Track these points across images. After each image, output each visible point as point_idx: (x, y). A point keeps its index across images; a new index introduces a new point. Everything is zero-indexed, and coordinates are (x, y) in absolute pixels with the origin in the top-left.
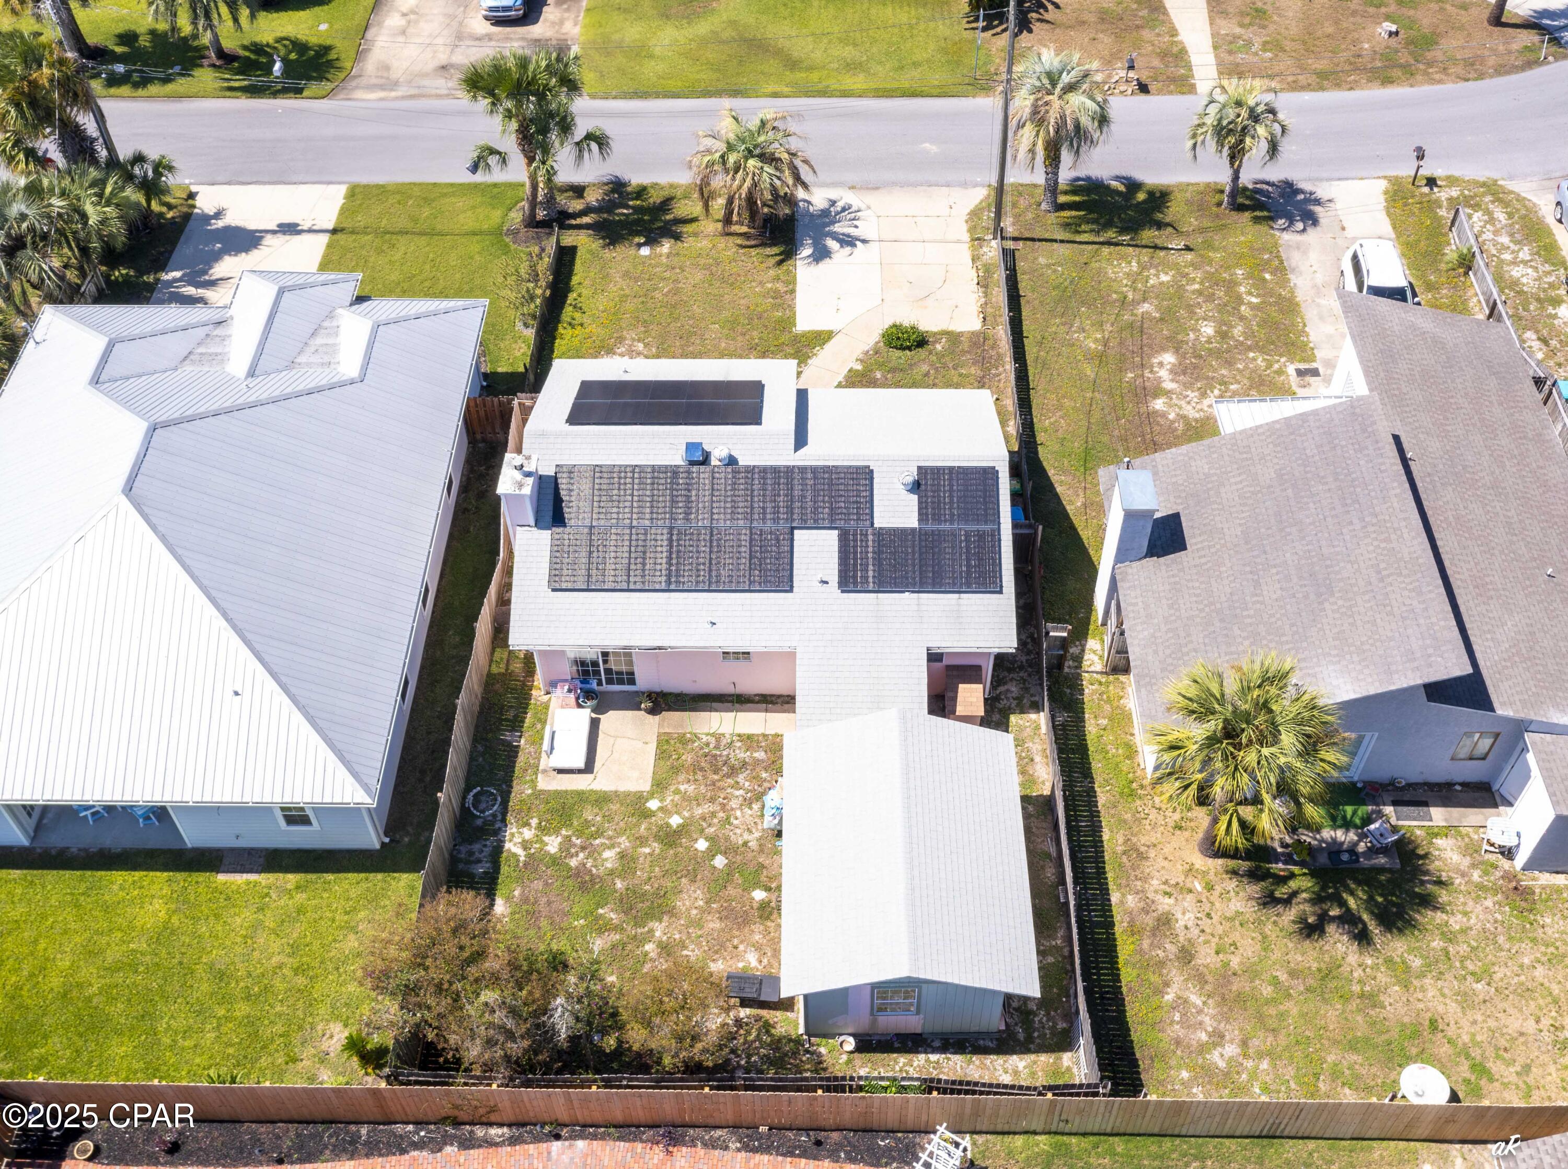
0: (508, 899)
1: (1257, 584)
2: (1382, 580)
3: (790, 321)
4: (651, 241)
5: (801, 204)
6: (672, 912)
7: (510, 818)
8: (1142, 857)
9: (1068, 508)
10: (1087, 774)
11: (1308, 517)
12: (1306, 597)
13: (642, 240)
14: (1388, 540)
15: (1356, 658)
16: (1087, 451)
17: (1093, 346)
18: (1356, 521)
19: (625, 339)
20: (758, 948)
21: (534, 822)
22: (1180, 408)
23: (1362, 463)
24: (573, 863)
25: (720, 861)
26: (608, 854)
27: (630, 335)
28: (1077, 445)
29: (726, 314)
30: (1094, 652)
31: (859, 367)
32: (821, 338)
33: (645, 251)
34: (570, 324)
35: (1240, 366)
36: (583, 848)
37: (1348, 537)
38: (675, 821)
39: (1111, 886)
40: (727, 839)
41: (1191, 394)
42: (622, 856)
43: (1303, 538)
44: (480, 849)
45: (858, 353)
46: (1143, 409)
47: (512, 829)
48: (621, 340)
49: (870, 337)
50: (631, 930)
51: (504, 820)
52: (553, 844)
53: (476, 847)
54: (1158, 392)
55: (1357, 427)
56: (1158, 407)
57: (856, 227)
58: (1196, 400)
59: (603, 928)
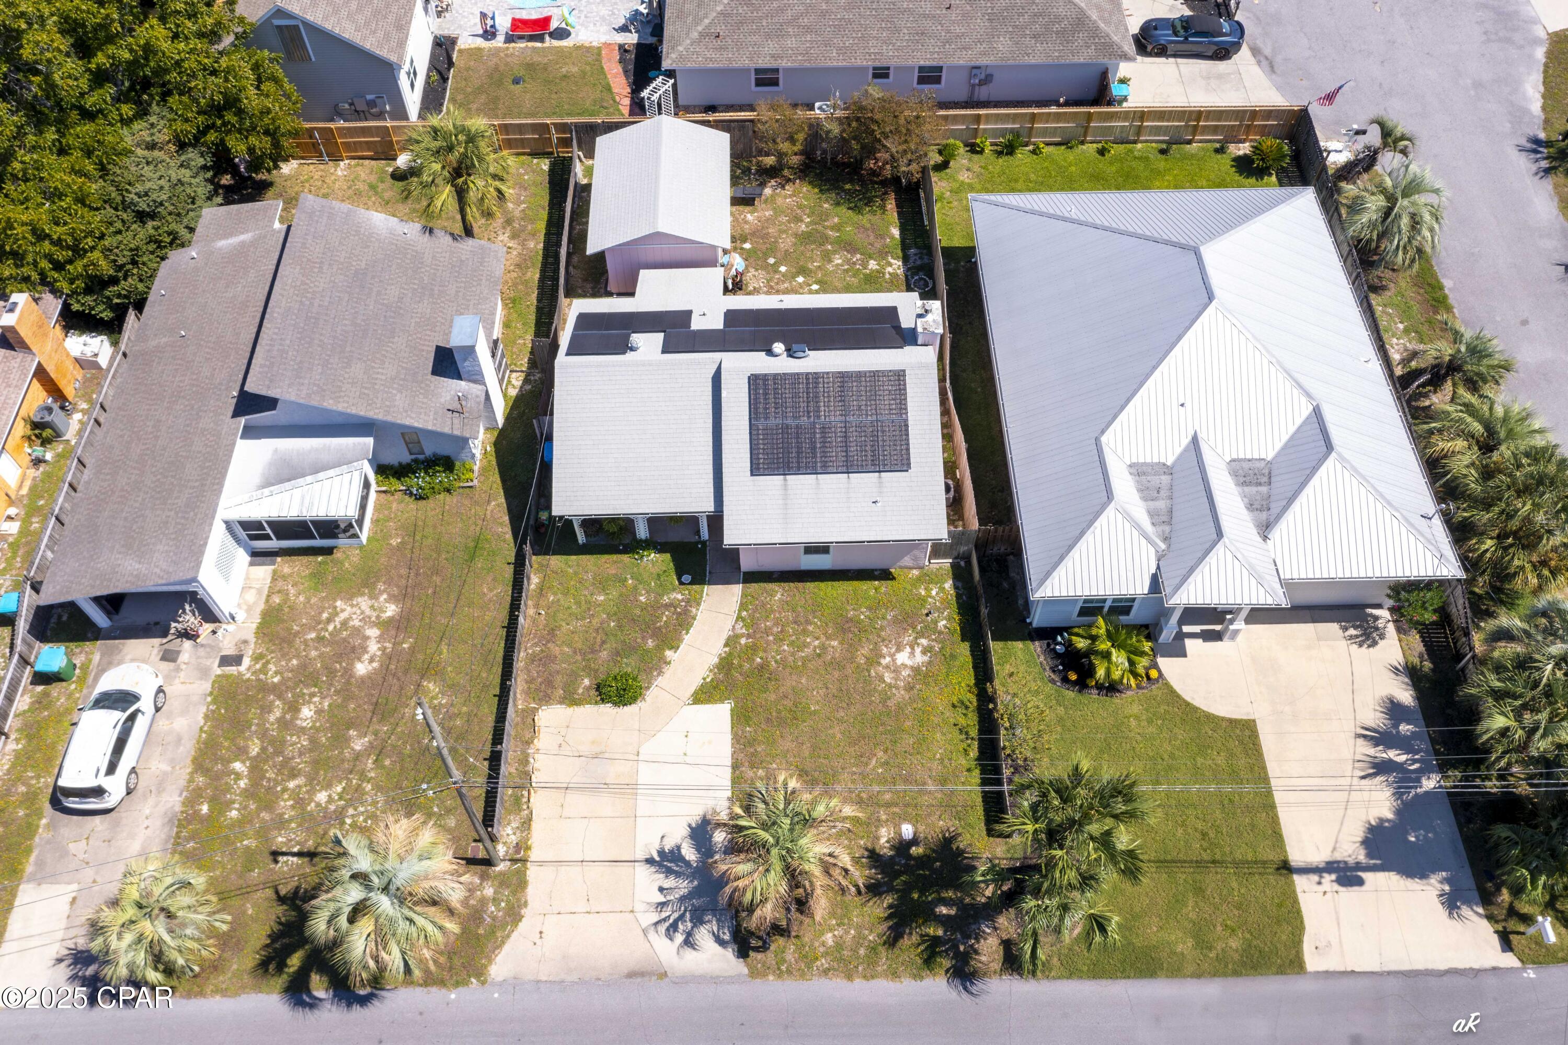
0: (892, 238)
1: (400, 299)
2: (322, 263)
3: (740, 718)
4: (902, 847)
5: (727, 937)
6: (796, 235)
7: (902, 277)
8: (518, 265)
9: (503, 500)
10: (539, 310)
11: (345, 325)
12: (373, 277)
13: (914, 850)
14: (303, 283)
15: (362, 230)
16: (472, 558)
17: (431, 686)
18: (316, 305)
19: (905, 690)
20: (746, 222)
21: (887, 276)
22: (372, 607)
23: (288, 342)
24: (858, 256)
25: (771, 261)
26: (840, 261)
27: (900, 695)
28: (479, 564)
29: (805, 727)
30: (514, 387)
31: (669, 653)
32: (704, 695)
33: (907, 831)
34: (967, 708)
35: (295, 662)
36: (854, 263)
37: (327, 299)
38: (800, 279)
39: (541, 252)
40: (768, 273)
41: (356, 623)
42: (830, 261)
43: (356, 312)
44: (916, 261)
45: (669, 671)
46: (408, 603)
47: (900, 272)
48: (909, 688)
49: (654, 695)
50: (820, 228)
51: (906, 276)
52: (873, 265)
53: (919, 262)
54: (386, 626)
55: (275, 369)
56: (393, 607)
57: (661, 889)
58: (354, 617)
59: (834, 228)
